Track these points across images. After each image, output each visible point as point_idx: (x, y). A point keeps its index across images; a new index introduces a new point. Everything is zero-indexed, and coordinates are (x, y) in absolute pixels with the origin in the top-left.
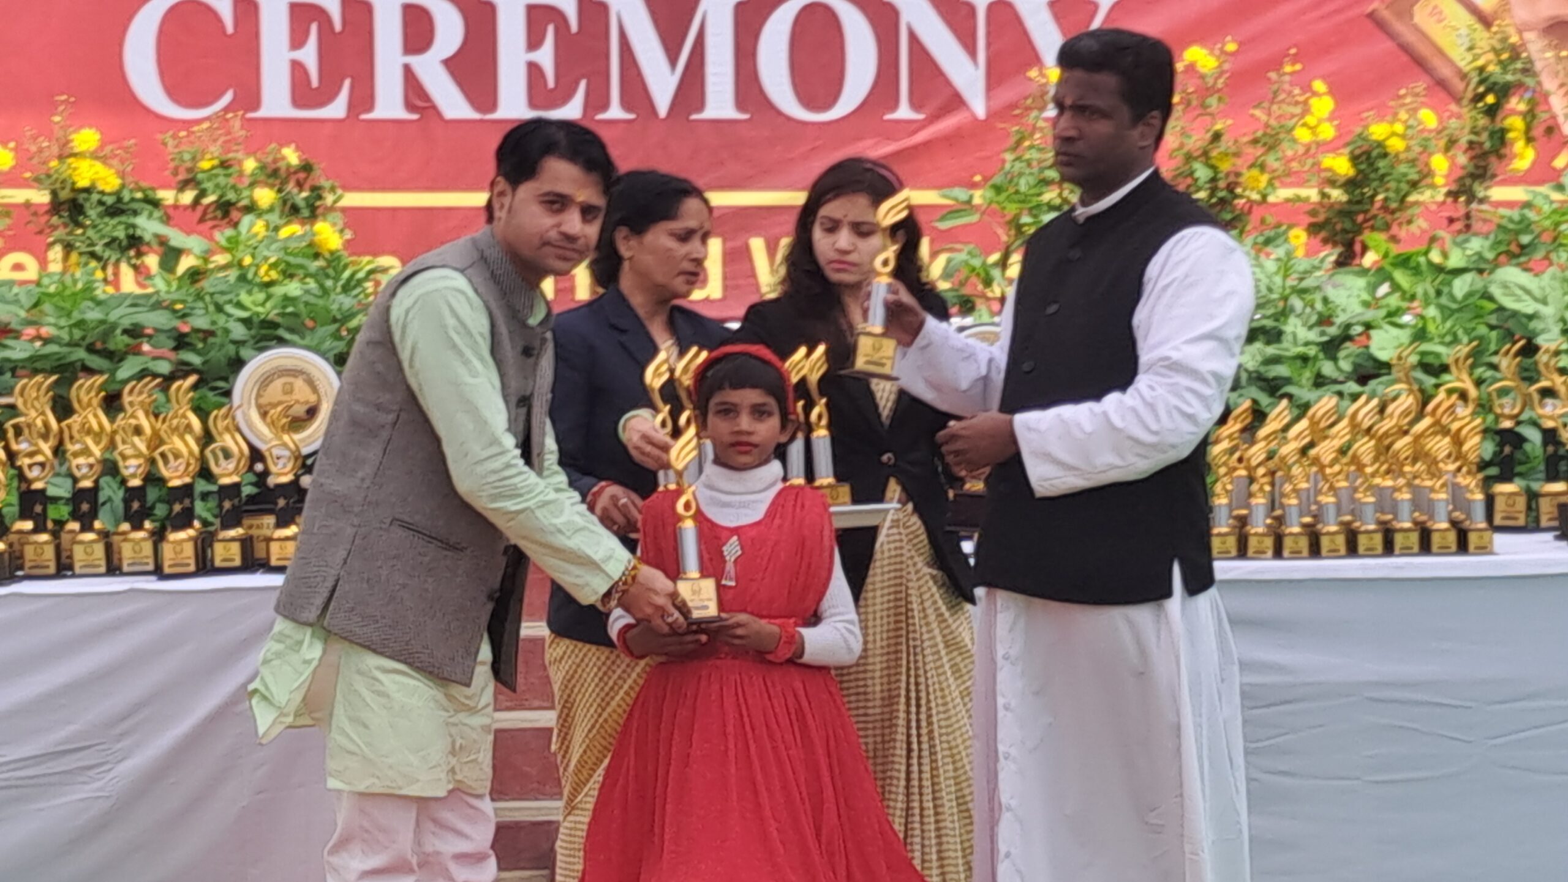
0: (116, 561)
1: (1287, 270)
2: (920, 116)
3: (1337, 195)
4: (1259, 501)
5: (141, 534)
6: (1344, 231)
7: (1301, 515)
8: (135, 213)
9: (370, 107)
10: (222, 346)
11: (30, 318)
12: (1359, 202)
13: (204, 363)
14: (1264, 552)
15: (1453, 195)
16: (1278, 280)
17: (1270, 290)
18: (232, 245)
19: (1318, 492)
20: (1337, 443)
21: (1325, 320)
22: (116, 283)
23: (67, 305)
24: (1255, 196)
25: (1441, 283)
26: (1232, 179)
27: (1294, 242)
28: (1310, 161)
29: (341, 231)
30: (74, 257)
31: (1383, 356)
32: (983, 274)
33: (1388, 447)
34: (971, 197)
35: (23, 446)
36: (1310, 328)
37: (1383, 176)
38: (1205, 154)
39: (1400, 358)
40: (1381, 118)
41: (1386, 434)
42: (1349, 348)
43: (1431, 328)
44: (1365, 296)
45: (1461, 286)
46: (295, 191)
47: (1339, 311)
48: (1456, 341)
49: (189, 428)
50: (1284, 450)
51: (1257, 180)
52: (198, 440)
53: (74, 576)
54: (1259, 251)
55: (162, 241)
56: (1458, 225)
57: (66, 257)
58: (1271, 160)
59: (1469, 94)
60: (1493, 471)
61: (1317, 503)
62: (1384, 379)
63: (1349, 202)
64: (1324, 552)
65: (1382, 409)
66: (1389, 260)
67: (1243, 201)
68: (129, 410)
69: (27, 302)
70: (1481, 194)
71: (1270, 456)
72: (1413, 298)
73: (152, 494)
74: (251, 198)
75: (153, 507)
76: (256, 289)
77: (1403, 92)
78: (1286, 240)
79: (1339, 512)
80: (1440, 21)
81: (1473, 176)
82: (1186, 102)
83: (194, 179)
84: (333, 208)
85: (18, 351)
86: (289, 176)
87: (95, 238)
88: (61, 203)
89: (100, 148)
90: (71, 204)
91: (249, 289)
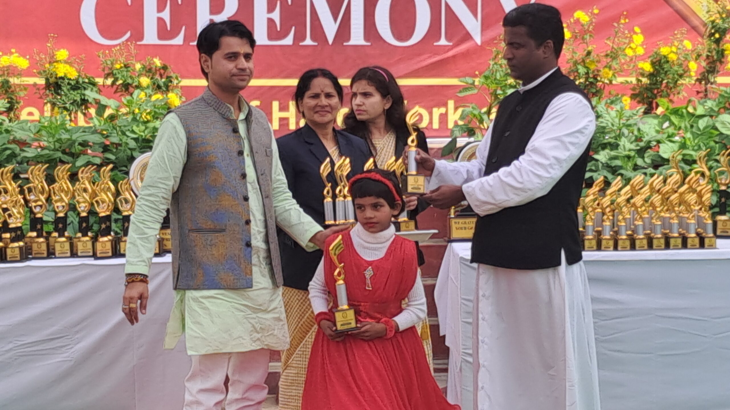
0: (75, 251)
1: (620, 116)
2: (451, 44)
3: (645, 80)
4: (607, 223)
5: (87, 238)
6: (648, 97)
7: (626, 230)
8: (85, 89)
10: (125, 150)
11: (36, 137)
12: (655, 84)
13: (116, 159)
14: (609, 248)
15: (699, 81)
16: (617, 120)
17: (613, 125)
18: (130, 104)
19: (635, 219)
20: (644, 197)
21: (638, 139)
22: (76, 121)
23: (53, 132)
24: (607, 81)
25: (693, 122)
26: (596, 73)
27: (624, 102)
28: (632, 65)
29: (180, 97)
30: (56, 109)
31: (665, 156)
32: (479, 117)
33: (668, 198)
34: (474, 82)
35: (32, 197)
36: (631, 143)
37: (666, 72)
38: (583, 61)
39: (673, 157)
40: (666, 44)
41: (667, 192)
42: (650, 152)
43: (688, 143)
44: (657, 128)
45: (702, 123)
46: (159, 78)
47: (645, 135)
48: (700, 148)
49: (109, 188)
50: (619, 200)
51: (607, 74)
52: (113, 195)
53: (56, 258)
54: (608, 106)
55: (98, 102)
56: (701, 95)
57: (53, 109)
58: (614, 64)
59: (708, 34)
60: (717, 210)
61: (634, 224)
62: (665, 167)
63: (650, 84)
64: (637, 248)
65: (665, 181)
66: (669, 111)
67: (601, 83)
68: (82, 181)
69: (34, 131)
70: (712, 80)
71: (612, 202)
72: (680, 128)
73: (92, 220)
74: (139, 81)
75: (92, 226)
76: (140, 125)
77: (676, 32)
78: (621, 102)
79: (644, 229)
81: (709, 72)
82: (575, 37)
83: (112, 73)
84: (177, 87)
85: (30, 153)
86: (156, 70)
87: (66, 101)
88: (50, 84)
89: (69, 58)
90: (55, 84)
91: (137, 124)
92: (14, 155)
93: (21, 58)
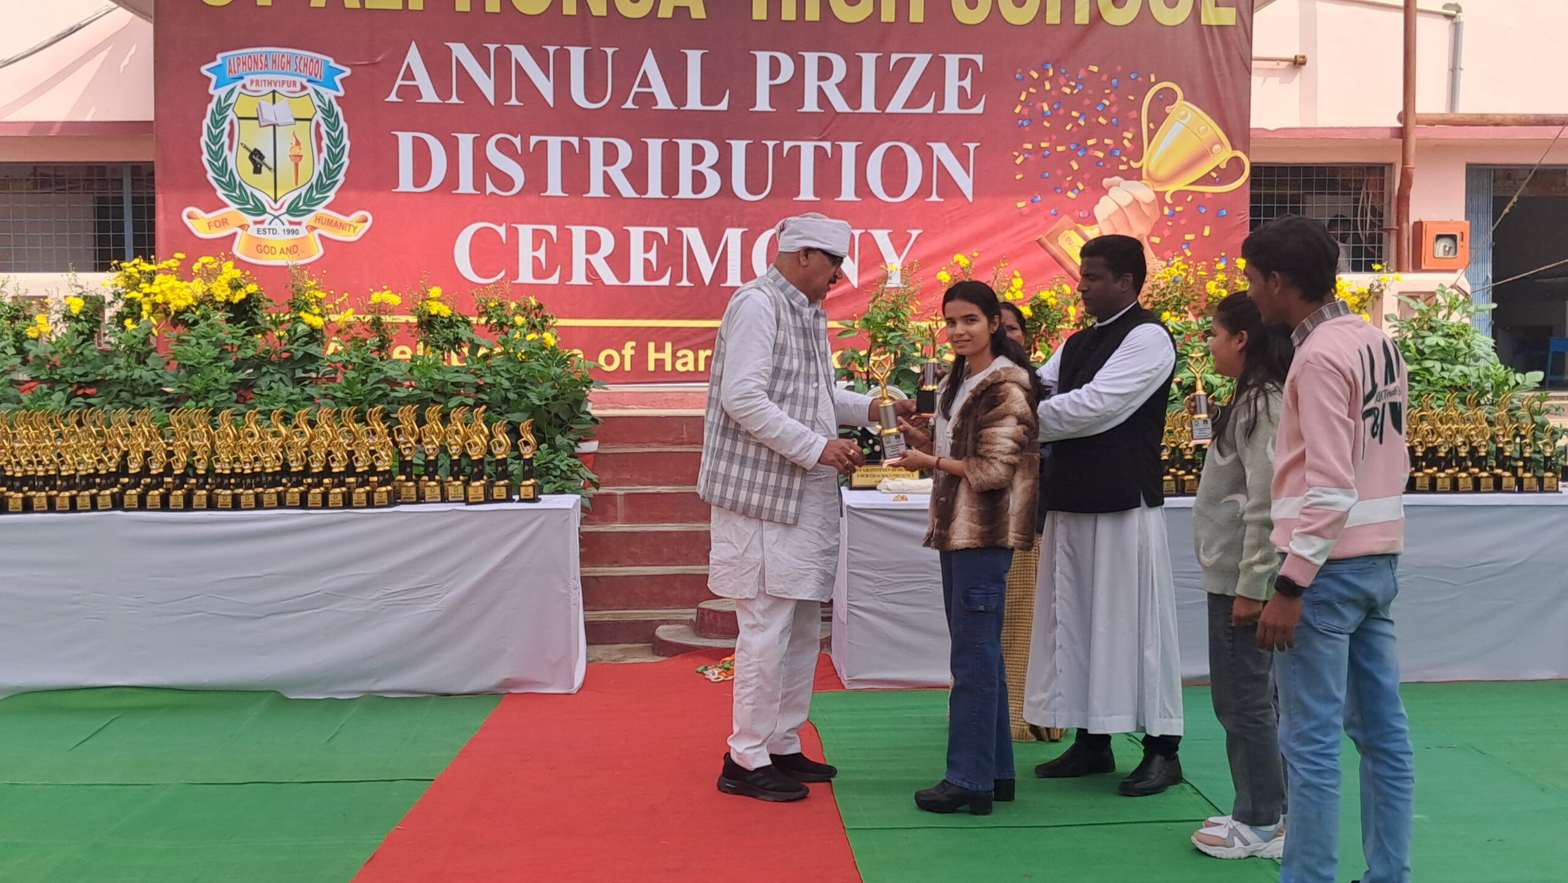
0: (446, 493)
5: (459, 482)
8: (458, 327)
9: (569, 279)
10: (498, 390)
11: (407, 376)
13: (489, 399)
18: (504, 344)
22: (449, 360)
23: (426, 371)
29: (555, 337)
30: (429, 348)
32: (858, 361)
34: (852, 324)
37: (1045, 316)
40: (1043, 289)
46: (535, 318)
49: (482, 429)
52: (485, 437)
55: (471, 341)
57: (425, 348)
68: (453, 422)
69: (407, 369)
73: (464, 462)
74: (514, 320)
75: (464, 469)
76: (515, 365)
77: (1053, 276)
80: (1072, 246)
83: (486, 312)
84: (551, 326)
85: (401, 393)
86: (531, 309)
87: (439, 339)
88: (423, 322)
89: (442, 296)
90: (428, 323)
91: (512, 364)
92: (386, 395)
93: (393, 296)
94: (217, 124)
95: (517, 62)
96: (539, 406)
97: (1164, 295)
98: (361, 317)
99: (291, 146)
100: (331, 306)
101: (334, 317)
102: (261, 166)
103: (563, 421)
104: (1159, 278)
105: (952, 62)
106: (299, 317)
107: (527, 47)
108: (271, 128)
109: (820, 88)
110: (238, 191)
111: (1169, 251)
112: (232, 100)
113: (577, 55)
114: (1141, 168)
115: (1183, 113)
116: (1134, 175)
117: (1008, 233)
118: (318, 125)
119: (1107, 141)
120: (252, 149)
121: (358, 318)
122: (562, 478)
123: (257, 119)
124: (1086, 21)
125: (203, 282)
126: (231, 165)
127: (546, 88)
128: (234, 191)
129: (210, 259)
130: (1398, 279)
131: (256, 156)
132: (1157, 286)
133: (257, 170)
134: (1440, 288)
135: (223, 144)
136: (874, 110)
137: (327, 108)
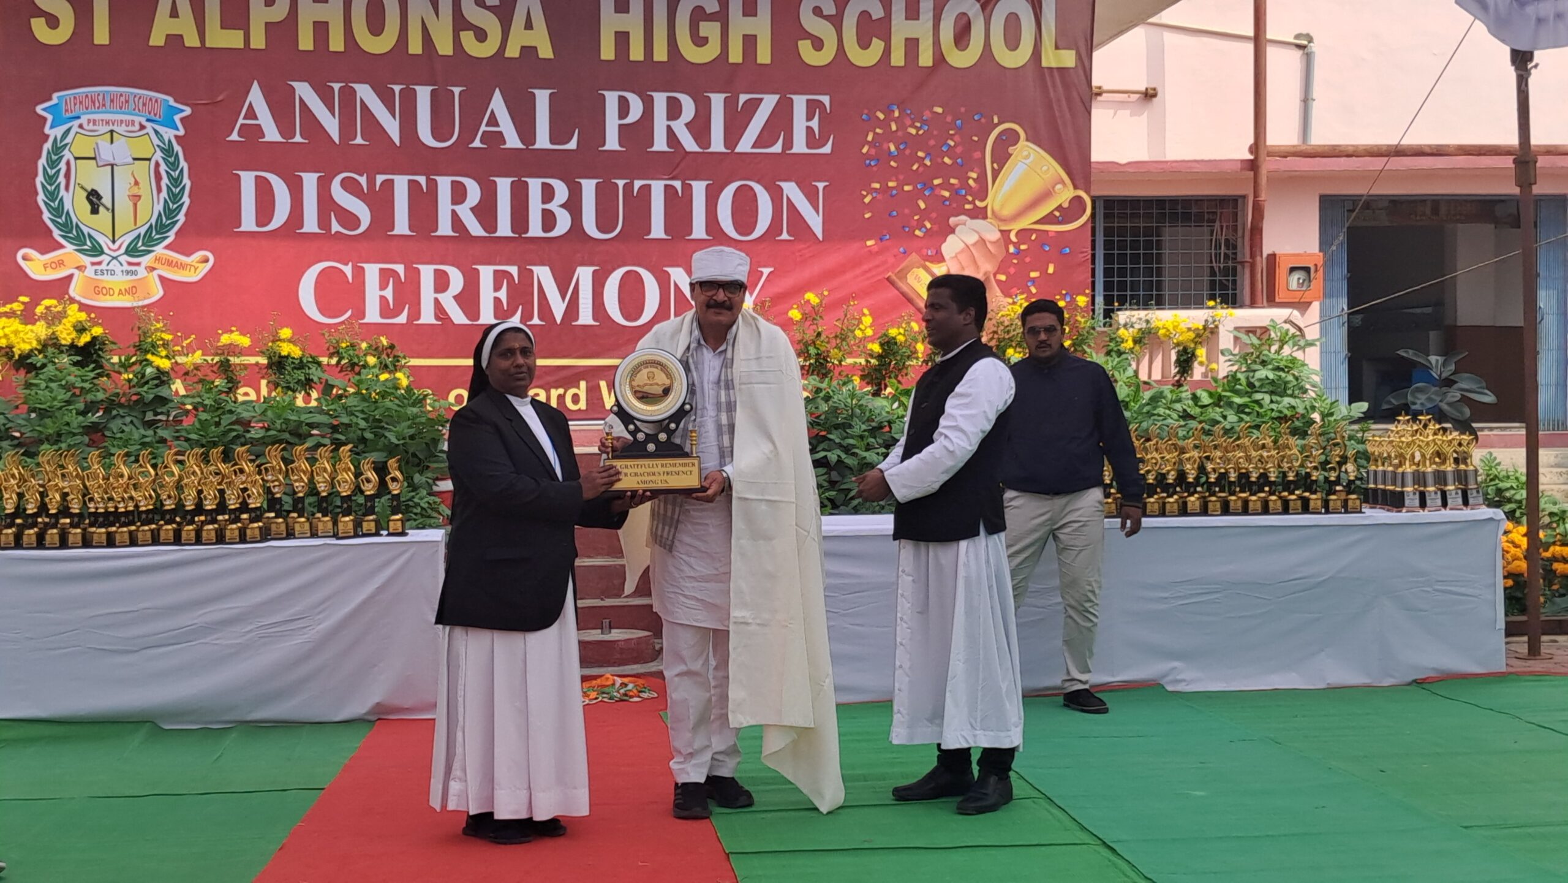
1: (852, 396)
3: (873, 361)
6: (877, 378)
8: (309, 368)
9: (418, 318)
10: (355, 431)
12: (884, 365)
13: (346, 439)
15: (926, 362)
16: (849, 400)
17: (845, 406)
18: (357, 384)
21: (870, 420)
23: (280, 412)
24: (836, 362)
26: (825, 354)
27: (855, 383)
28: (861, 346)
29: (408, 377)
30: (280, 389)
36: (864, 423)
37: (894, 353)
38: (814, 342)
40: (893, 326)
44: (888, 408)
46: (386, 358)
47: (877, 415)
51: (837, 355)
55: (323, 382)
58: (844, 345)
63: (879, 365)
66: (899, 391)
67: (831, 364)
74: (365, 361)
76: (370, 404)
77: (903, 314)
78: (852, 382)
80: (919, 282)
81: (933, 353)
82: (805, 317)
83: (338, 353)
84: (403, 367)
85: (255, 434)
86: (383, 351)
87: (290, 380)
88: (273, 363)
89: (292, 338)
90: (278, 364)
91: (367, 404)
92: (238, 437)
93: (242, 337)
94: (53, 164)
95: (362, 100)
96: (397, 445)
97: (1008, 332)
98: (209, 358)
99: (129, 186)
100: (179, 348)
101: (180, 359)
102: (98, 206)
103: (420, 459)
104: (1003, 316)
105: (800, 103)
106: (147, 360)
107: (373, 88)
108: (109, 168)
109: (670, 130)
110: (74, 232)
111: (1015, 289)
112: (68, 140)
113: (423, 94)
114: (986, 207)
115: (1025, 153)
116: (980, 214)
117: (858, 271)
118: (157, 165)
119: (953, 181)
120: (89, 189)
121: (205, 360)
122: (423, 516)
123: (94, 158)
124: (930, 64)
125: (45, 326)
126: (67, 206)
127: (392, 127)
128: (71, 232)
129: (53, 302)
130: (1231, 315)
131: (94, 198)
132: (1002, 323)
133: (95, 211)
134: (1272, 324)
135: (59, 184)
136: (724, 150)
137: (167, 147)
